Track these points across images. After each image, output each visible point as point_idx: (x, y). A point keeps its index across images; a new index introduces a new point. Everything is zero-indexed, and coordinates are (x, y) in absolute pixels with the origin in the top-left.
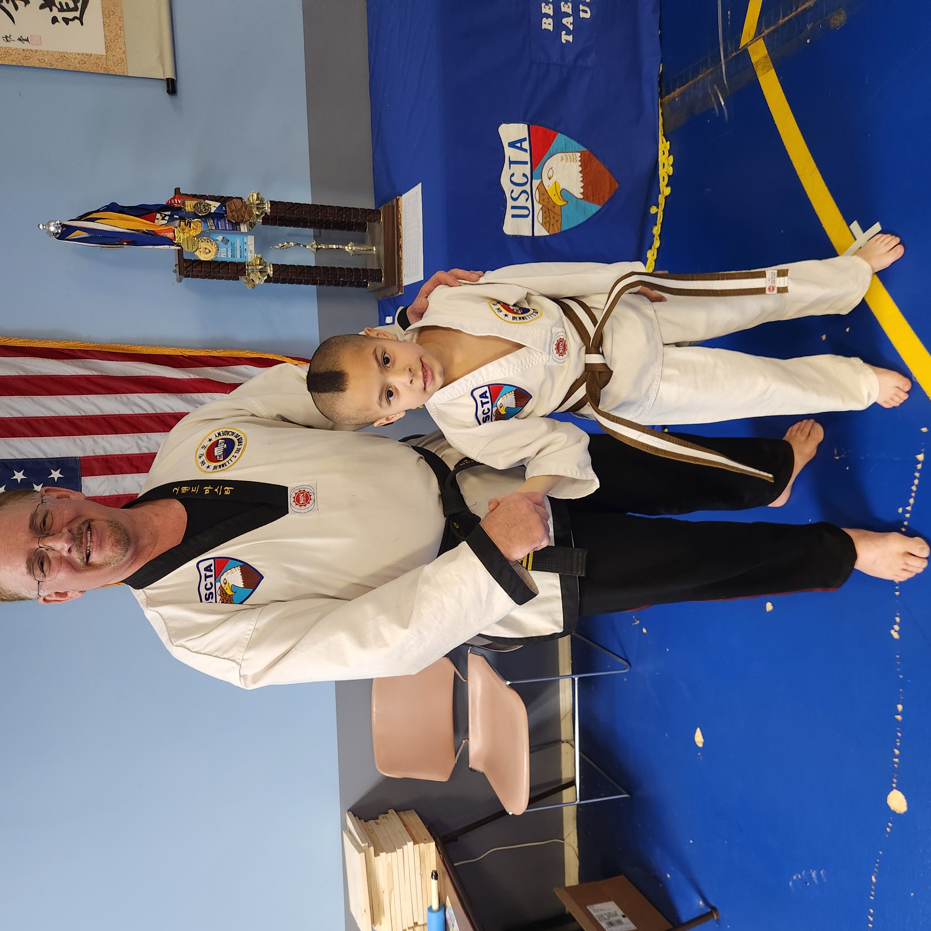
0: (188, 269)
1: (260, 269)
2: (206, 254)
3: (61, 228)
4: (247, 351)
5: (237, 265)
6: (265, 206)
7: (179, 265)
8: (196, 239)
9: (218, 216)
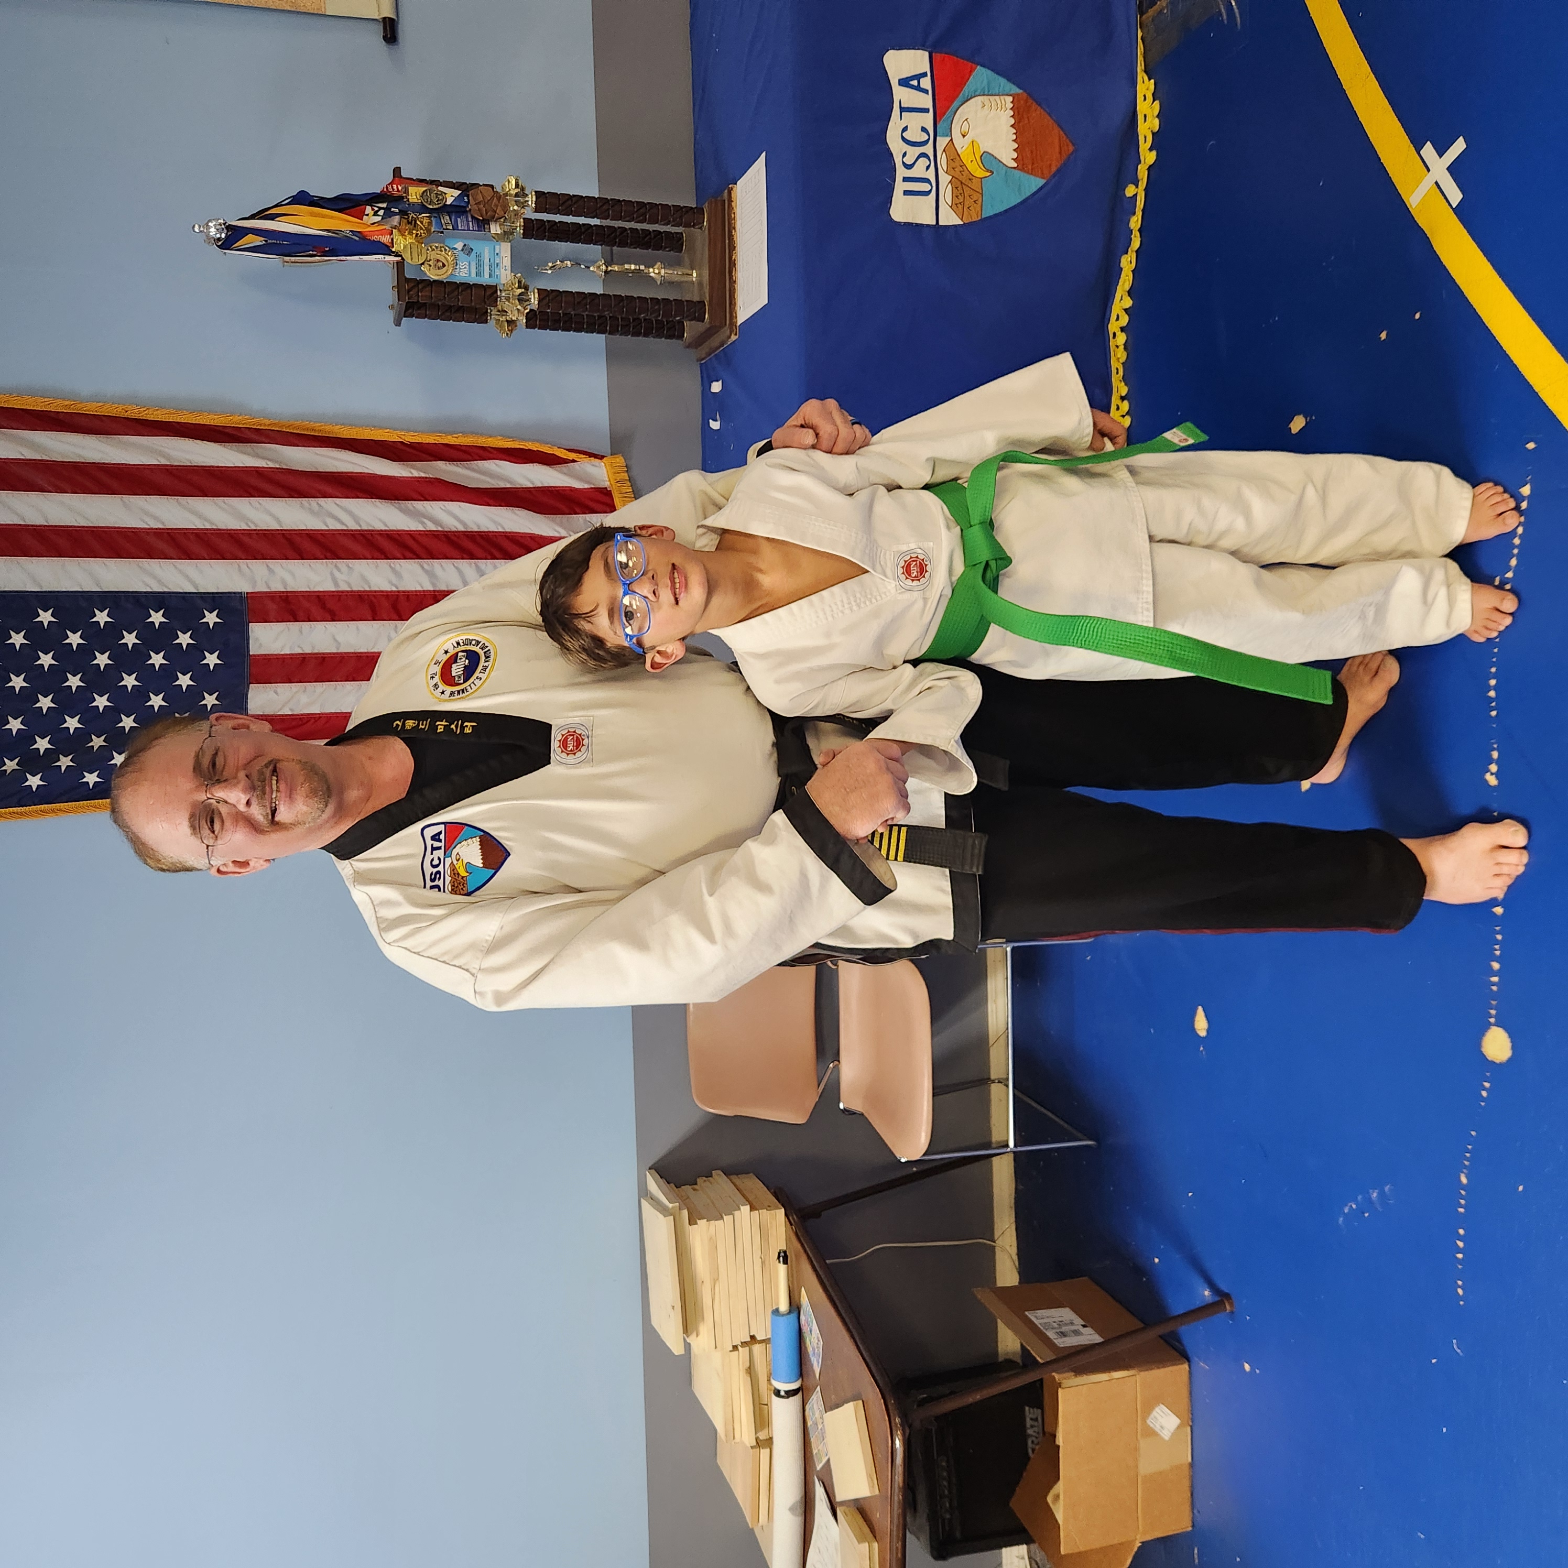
0: (411, 293)
1: (520, 295)
2: (439, 269)
3: (225, 231)
4: (499, 438)
5: (485, 290)
6: (527, 199)
7: (399, 287)
8: (423, 245)
9: (457, 210)
